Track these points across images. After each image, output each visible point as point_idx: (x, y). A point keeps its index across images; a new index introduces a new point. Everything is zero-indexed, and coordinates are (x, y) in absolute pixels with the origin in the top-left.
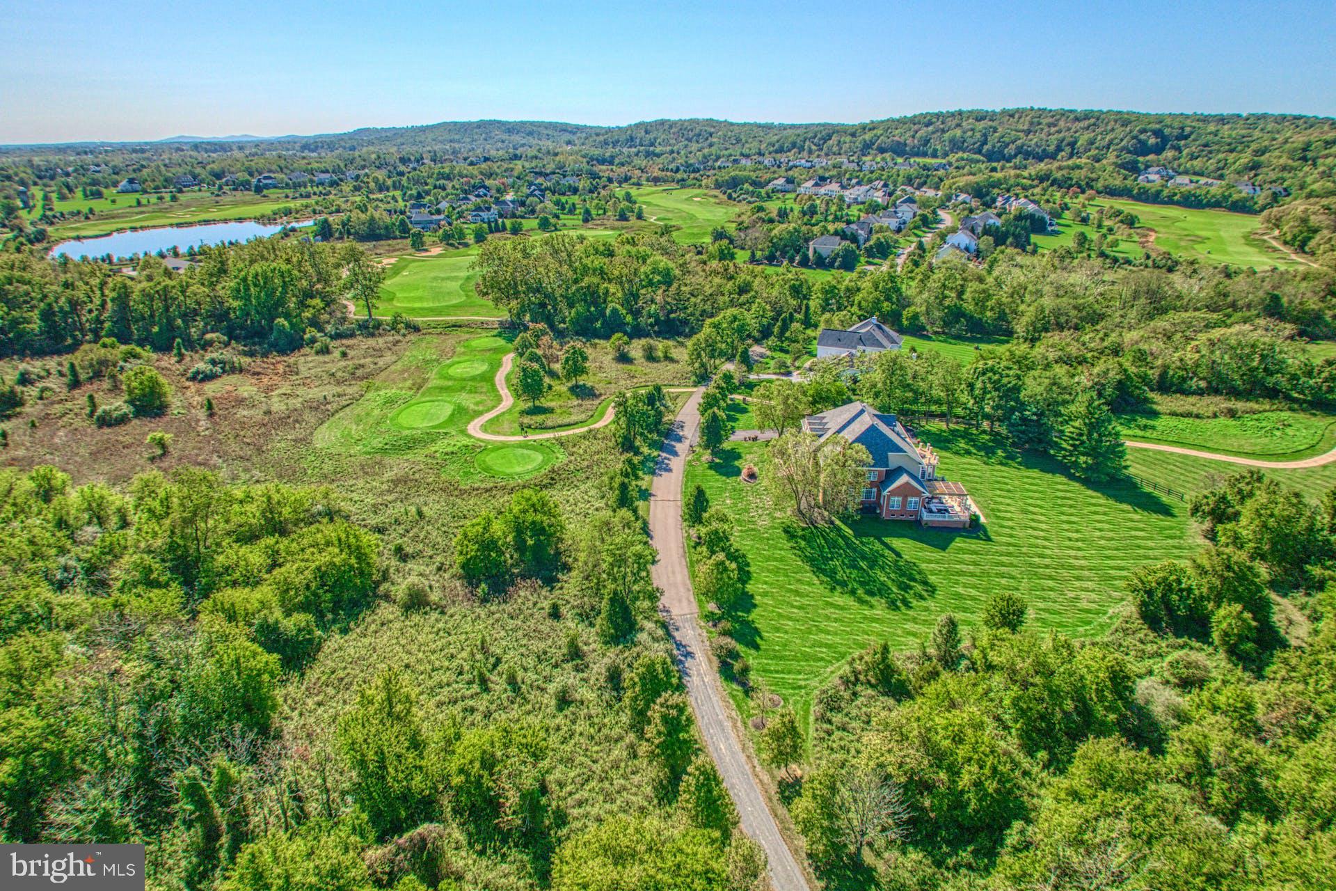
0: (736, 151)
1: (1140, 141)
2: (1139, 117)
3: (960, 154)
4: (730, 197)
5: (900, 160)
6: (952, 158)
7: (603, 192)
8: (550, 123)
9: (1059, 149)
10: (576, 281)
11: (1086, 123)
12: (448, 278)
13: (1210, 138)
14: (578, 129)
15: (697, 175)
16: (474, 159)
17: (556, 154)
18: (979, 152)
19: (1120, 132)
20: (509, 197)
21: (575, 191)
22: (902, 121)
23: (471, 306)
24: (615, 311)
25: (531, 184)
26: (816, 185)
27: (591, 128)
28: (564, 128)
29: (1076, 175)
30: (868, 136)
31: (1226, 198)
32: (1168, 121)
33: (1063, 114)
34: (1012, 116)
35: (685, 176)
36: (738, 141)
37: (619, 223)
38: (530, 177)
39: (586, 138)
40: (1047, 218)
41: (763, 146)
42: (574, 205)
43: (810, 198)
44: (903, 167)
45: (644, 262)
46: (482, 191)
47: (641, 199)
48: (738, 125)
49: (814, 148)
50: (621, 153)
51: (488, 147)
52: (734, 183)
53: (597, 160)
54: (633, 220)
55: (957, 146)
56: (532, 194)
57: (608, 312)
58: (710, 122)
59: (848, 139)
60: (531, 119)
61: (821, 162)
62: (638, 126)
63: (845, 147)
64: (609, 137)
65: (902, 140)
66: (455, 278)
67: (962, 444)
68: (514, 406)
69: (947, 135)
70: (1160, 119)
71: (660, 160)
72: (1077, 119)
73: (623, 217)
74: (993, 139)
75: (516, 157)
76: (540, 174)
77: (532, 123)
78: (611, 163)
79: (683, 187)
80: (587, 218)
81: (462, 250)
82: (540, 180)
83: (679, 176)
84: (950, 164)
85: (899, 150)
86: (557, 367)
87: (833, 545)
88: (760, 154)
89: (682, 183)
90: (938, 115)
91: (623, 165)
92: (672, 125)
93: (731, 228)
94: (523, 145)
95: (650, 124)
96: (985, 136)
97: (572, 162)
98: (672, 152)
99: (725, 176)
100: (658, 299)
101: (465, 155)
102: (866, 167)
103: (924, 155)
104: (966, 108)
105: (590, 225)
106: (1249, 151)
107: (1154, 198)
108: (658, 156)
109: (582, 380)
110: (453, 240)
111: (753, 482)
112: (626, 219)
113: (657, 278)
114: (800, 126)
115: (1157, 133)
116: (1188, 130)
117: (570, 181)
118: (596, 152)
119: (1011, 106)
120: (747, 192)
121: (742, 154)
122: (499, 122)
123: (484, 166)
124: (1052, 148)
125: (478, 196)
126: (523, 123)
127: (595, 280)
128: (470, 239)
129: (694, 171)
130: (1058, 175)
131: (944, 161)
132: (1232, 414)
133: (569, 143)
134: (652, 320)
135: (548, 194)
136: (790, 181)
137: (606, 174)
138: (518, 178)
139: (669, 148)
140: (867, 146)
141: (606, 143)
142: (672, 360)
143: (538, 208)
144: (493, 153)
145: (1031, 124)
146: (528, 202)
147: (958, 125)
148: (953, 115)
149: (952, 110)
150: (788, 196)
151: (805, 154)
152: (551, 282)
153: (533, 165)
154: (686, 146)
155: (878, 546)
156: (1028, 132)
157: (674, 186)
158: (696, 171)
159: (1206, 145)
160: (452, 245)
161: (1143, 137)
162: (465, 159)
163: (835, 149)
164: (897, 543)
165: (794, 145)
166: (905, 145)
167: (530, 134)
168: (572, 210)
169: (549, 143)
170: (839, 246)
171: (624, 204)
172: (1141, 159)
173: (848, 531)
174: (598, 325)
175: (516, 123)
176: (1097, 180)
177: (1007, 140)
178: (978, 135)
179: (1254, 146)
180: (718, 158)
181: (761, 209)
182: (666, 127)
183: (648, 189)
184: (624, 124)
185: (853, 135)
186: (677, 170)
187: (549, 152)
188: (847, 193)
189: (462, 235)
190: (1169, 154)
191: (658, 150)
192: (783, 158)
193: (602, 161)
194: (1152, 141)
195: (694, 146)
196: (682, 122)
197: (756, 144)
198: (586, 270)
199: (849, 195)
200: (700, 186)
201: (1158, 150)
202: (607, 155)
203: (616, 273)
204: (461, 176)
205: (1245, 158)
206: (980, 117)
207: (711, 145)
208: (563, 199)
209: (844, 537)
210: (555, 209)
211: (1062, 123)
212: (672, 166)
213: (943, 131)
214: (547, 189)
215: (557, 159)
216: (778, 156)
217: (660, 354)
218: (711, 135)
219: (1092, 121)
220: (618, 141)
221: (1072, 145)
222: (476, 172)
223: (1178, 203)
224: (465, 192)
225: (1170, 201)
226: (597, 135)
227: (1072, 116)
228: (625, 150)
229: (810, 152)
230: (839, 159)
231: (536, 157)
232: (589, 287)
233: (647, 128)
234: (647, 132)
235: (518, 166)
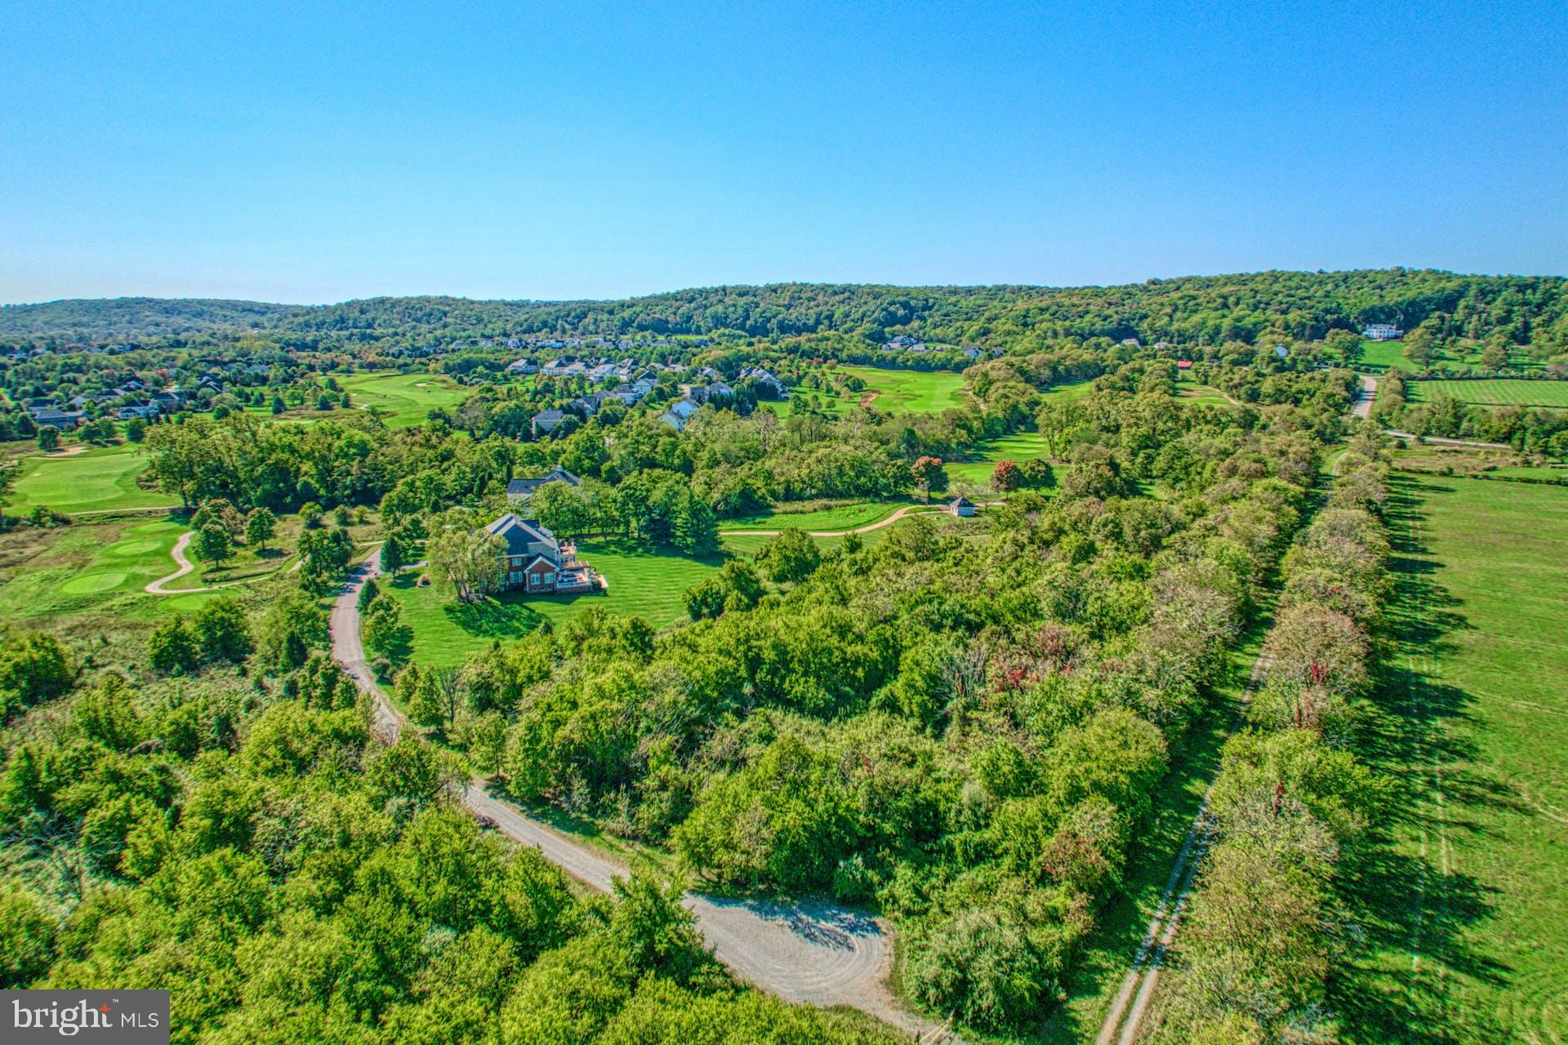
0: (475, 332)
1: (890, 313)
2: (889, 289)
3: (722, 330)
4: (461, 381)
5: (661, 338)
6: (714, 334)
7: (301, 381)
8: (228, 302)
9: (818, 322)
10: (262, 460)
11: (842, 297)
12: (98, 476)
13: (950, 308)
14: (264, 310)
15: (424, 360)
16: (116, 347)
17: (237, 340)
18: (742, 327)
19: (872, 305)
20: (173, 388)
21: (264, 380)
22: (665, 298)
23: (133, 499)
24: (306, 484)
25: (202, 375)
26: (561, 365)
27: (288, 307)
28: (248, 308)
29: (822, 346)
30: (627, 314)
31: (950, 361)
32: (914, 294)
33: (824, 288)
34: (775, 291)
35: (409, 360)
36: (480, 320)
37: (321, 413)
38: (201, 367)
39: (280, 320)
40: (778, 386)
41: (509, 326)
42: (262, 395)
43: (550, 378)
44: (662, 343)
45: (339, 438)
46: (133, 384)
47: (351, 387)
48: (480, 303)
49: (567, 327)
50: (328, 337)
51: (134, 331)
52: (468, 366)
53: (295, 345)
54: (338, 408)
55: (720, 321)
56: (204, 385)
57: (298, 486)
58: (445, 300)
59: (606, 316)
60: (200, 297)
61: (573, 342)
62: (349, 305)
63: (603, 325)
64: (312, 318)
65: (663, 317)
66: (109, 476)
67: (613, 548)
68: (196, 570)
69: (708, 312)
70: (907, 292)
71: (379, 344)
72: (835, 293)
73: (325, 405)
74: (755, 315)
75: (179, 344)
76: (216, 363)
77: (200, 302)
78: (315, 349)
79: (406, 373)
80: (279, 408)
81: (112, 448)
82: (215, 370)
83: (401, 361)
84: (712, 340)
85: (660, 327)
86: (243, 538)
87: (482, 612)
88: (506, 335)
89: (405, 369)
90: (701, 292)
91: (329, 350)
92: (395, 303)
93: (452, 411)
94: (187, 329)
95: (367, 303)
96: (747, 311)
97: (258, 349)
98: (396, 334)
99: (455, 359)
100: (355, 470)
101: (102, 342)
102: (622, 346)
103: (688, 331)
104: (730, 283)
105: (283, 415)
106: (983, 319)
107: (890, 364)
108: (377, 339)
109: (270, 543)
110: (101, 437)
111: (427, 588)
112: (330, 408)
113: (353, 451)
114: (555, 304)
115: (905, 305)
116: (931, 301)
117: (258, 369)
118: (293, 336)
119: (774, 281)
120: (481, 376)
121: (483, 336)
122: (150, 300)
123: (131, 355)
124: (811, 322)
125: (129, 389)
126: (187, 303)
127: (286, 456)
128: (123, 436)
129: (421, 356)
130: (806, 346)
131: (706, 338)
132: (828, 508)
133: (255, 325)
134: (348, 492)
135: (227, 385)
136: (530, 362)
137: (307, 361)
138: (184, 368)
139: (391, 330)
140: (625, 326)
141: (308, 325)
142: (368, 523)
143: (214, 399)
144: (143, 339)
145: (792, 298)
146: (199, 394)
147: (721, 301)
148: (717, 291)
149: (716, 286)
150: (529, 378)
151: (557, 334)
152: (232, 461)
153: (205, 352)
154: (414, 328)
155: (518, 608)
156: (789, 307)
157: (395, 372)
158: (425, 354)
159: (947, 315)
160: (97, 443)
161: (892, 309)
162: (102, 347)
163: (592, 328)
164: (532, 605)
165: (545, 324)
166: (667, 322)
167: (199, 314)
168: (260, 401)
169: (227, 325)
170: (560, 419)
171: (327, 392)
172: (887, 330)
173: (496, 603)
174: (288, 500)
175: (178, 302)
176: (841, 350)
177: (768, 315)
178: (740, 311)
179: (987, 314)
180: (454, 339)
181: (489, 390)
182: (388, 306)
183: (360, 375)
184: (332, 303)
185: (611, 312)
186: (401, 353)
187: (226, 337)
188: (592, 371)
189: (110, 431)
190: (916, 324)
191: (378, 332)
192: (530, 338)
193: (302, 346)
194: (901, 312)
195: (424, 328)
196: (408, 300)
197: (500, 324)
198: (272, 448)
199: (593, 374)
200: (427, 371)
201: (906, 321)
202: (309, 339)
203: (307, 449)
204: (98, 367)
205: (976, 327)
206: (743, 292)
207: (445, 326)
208: (248, 390)
209: (494, 607)
210: (238, 401)
211: (820, 298)
212: (395, 350)
213: (706, 307)
214: (225, 379)
215: (239, 345)
216: (526, 337)
217: (356, 519)
218: (445, 314)
219: (847, 294)
220: (323, 323)
221: (830, 317)
222: (121, 363)
223: (911, 368)
224: (108, 385)
225: (905, 367)
226: (295, 315)
227: (830, 290)
228: (334, 333)
229: (564, 331)
230: (594, 338)
231: (209, 343)
232: (277, 463)
233: (363, 307)
234: (362, 312)
235: (183, 354)
